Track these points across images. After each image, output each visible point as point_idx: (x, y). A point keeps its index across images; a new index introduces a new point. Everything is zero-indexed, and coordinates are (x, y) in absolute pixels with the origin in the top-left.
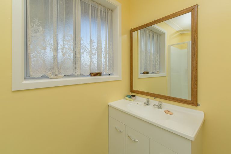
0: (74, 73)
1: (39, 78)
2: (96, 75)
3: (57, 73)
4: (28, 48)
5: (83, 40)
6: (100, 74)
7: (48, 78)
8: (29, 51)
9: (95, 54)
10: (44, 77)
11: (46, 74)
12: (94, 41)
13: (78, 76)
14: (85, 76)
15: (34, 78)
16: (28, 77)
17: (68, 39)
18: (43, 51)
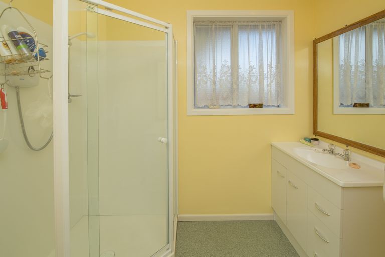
0: (231, 104)
1: (202, 108)
2: (254, 106)
3: (215, 104)
4: (196, 85)
5: (240, 69)
6: (261, 106)
7: (209, 108)
8: (196, 87)
9: (256, 82)
10: (206, 107)
11: (207, 104)
12: (255, 67)
13: (234, 107)
14: (242, 107)
15: (199, 108)
16: (195, 106)
17: (225, 71)
18: (205, 85)
